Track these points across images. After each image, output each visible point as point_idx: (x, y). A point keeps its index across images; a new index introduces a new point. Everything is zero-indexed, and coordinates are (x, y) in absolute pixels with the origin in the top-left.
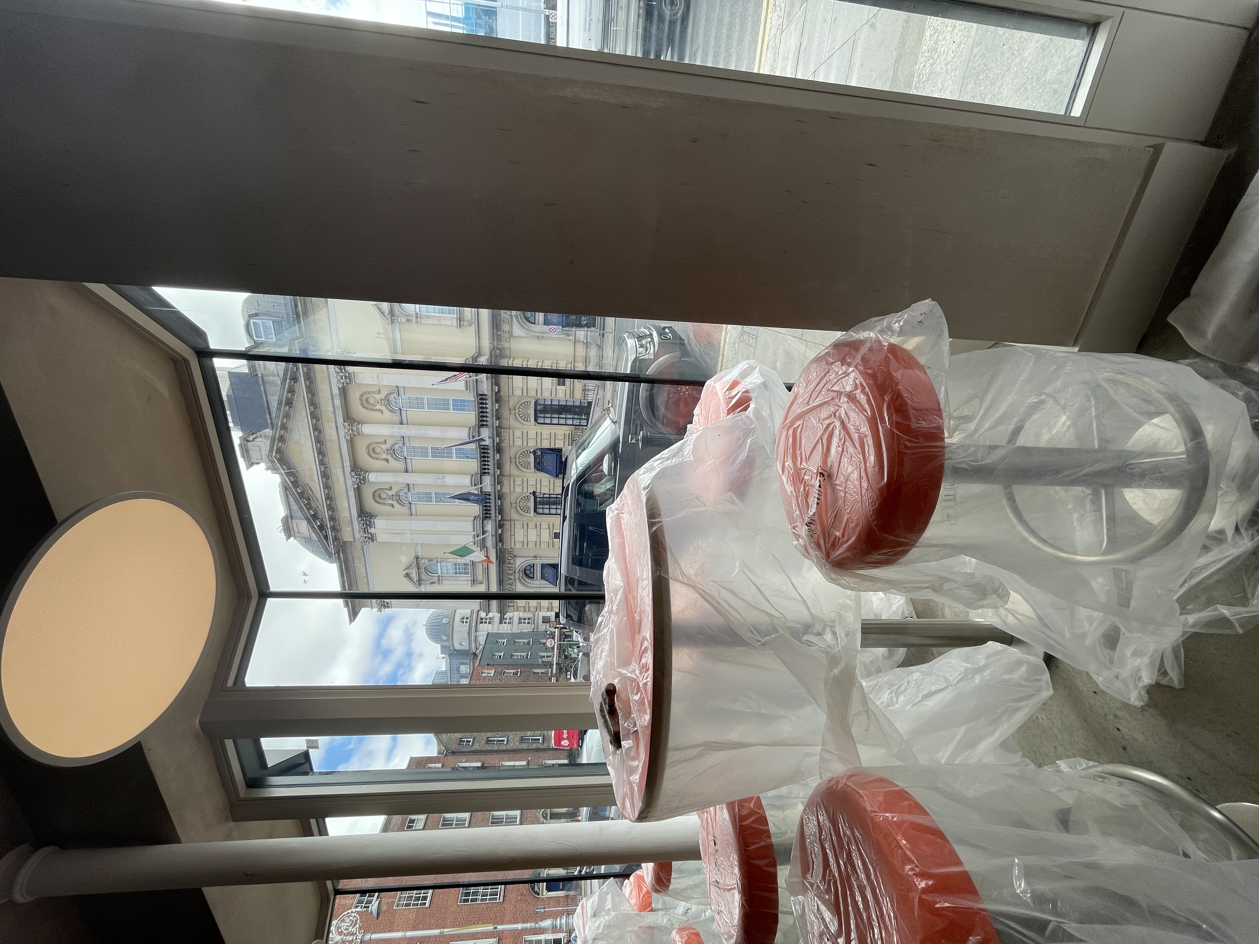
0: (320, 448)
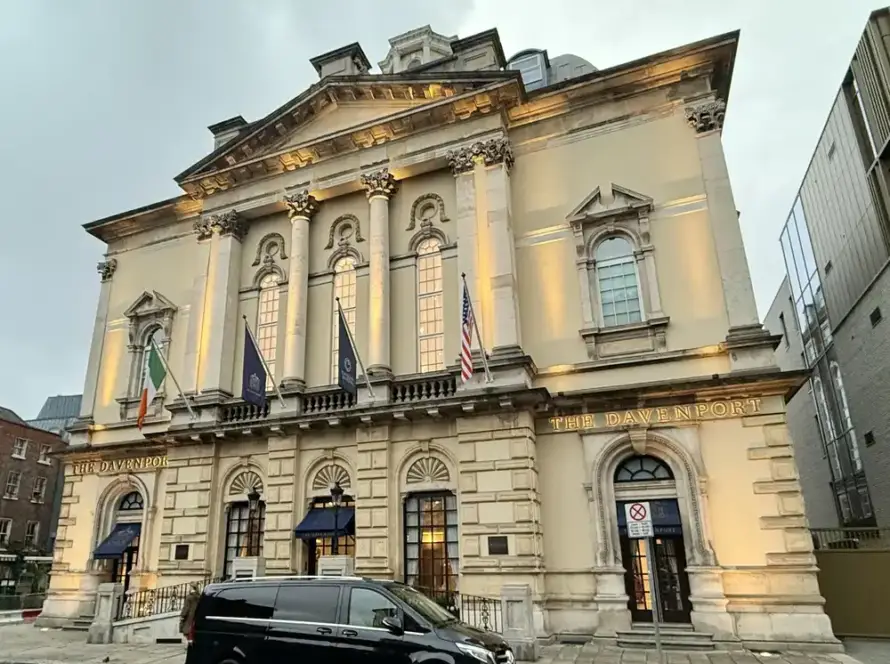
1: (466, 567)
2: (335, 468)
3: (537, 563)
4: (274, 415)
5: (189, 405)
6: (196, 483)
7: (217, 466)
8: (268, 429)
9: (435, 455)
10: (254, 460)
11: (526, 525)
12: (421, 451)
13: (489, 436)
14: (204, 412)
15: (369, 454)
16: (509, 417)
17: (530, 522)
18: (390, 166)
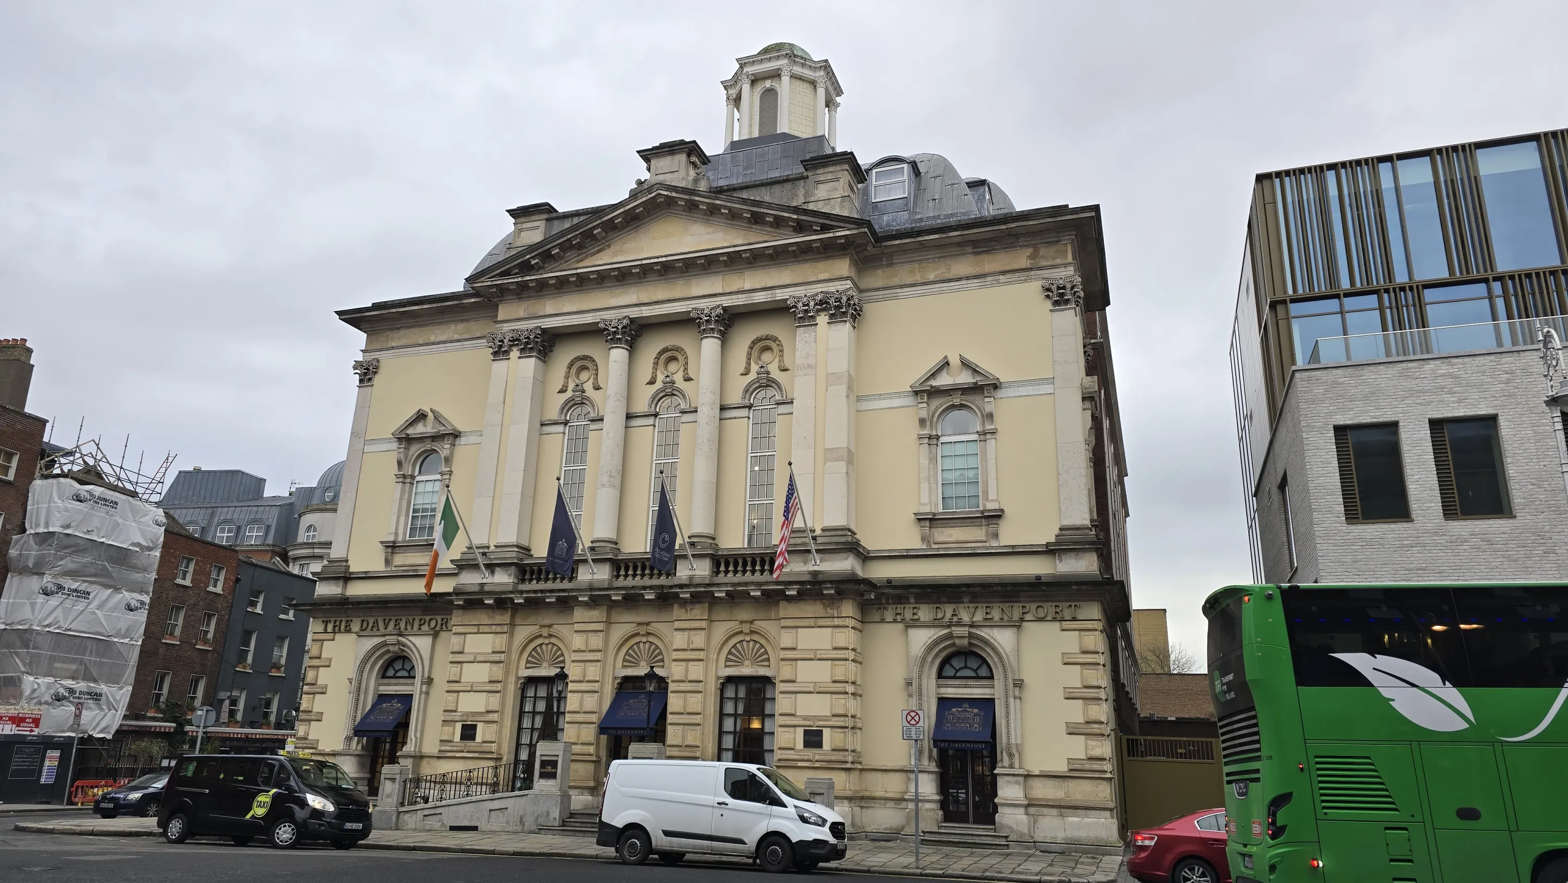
0: (674, 267)
1: (779, 760)
2: (648, 645)
3: (850, 759)
4: (581, 583)
5: (481, 561)
6: (488, 654)
7: (512, 634)
8: (576, 597)
9: (755, 637)
10: (556, 629)
11: (842, 719)
12: (741, 632)
13: (811, 622)
14: (498, 570)
15: (686, 633)
16: (833, 603)
17: (847, 716)
18: (726, 302)
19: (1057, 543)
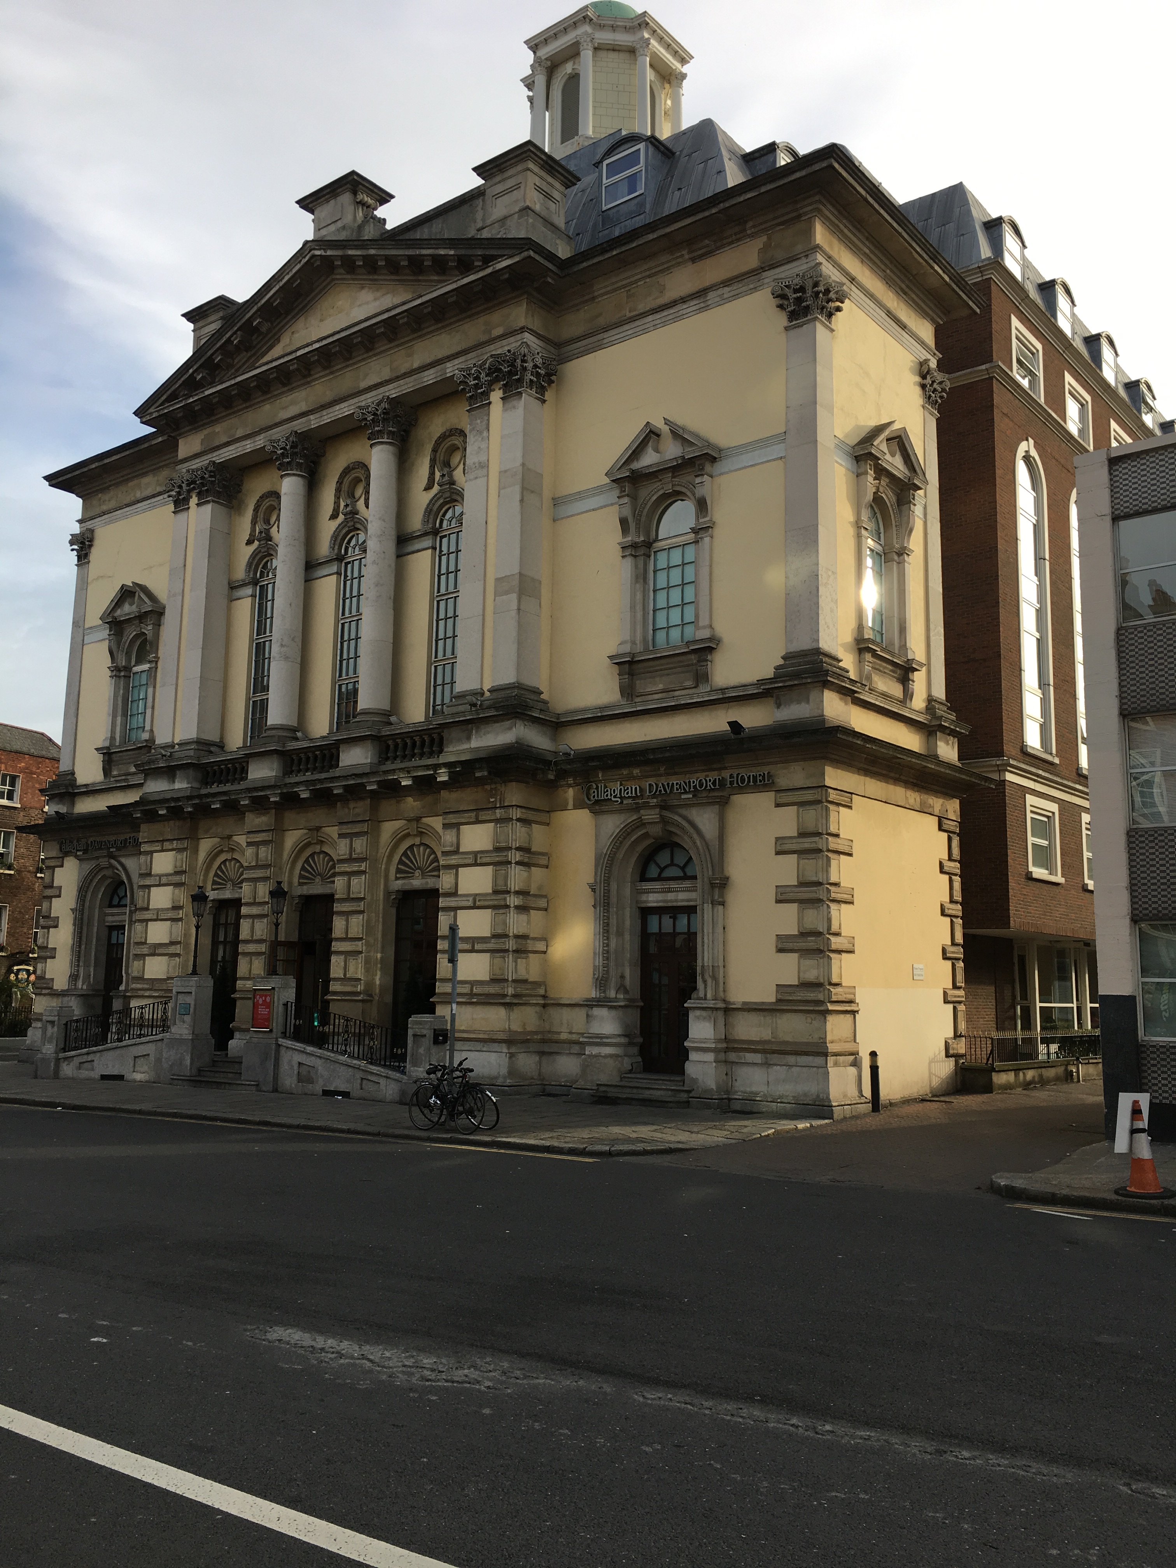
2: (321, 855)
3: (510, 991)
4: (254, 780)
6: (171, 874)
9: (426, 840)
10: (236, 841)
11: (502, 940)
12: (411, 833)
13: (473, 817)
14: (179, 774)
15: (348, 839)
16: (495, 788)
17: (509, 936)
18: (393, 392)
19: (776, 678)
